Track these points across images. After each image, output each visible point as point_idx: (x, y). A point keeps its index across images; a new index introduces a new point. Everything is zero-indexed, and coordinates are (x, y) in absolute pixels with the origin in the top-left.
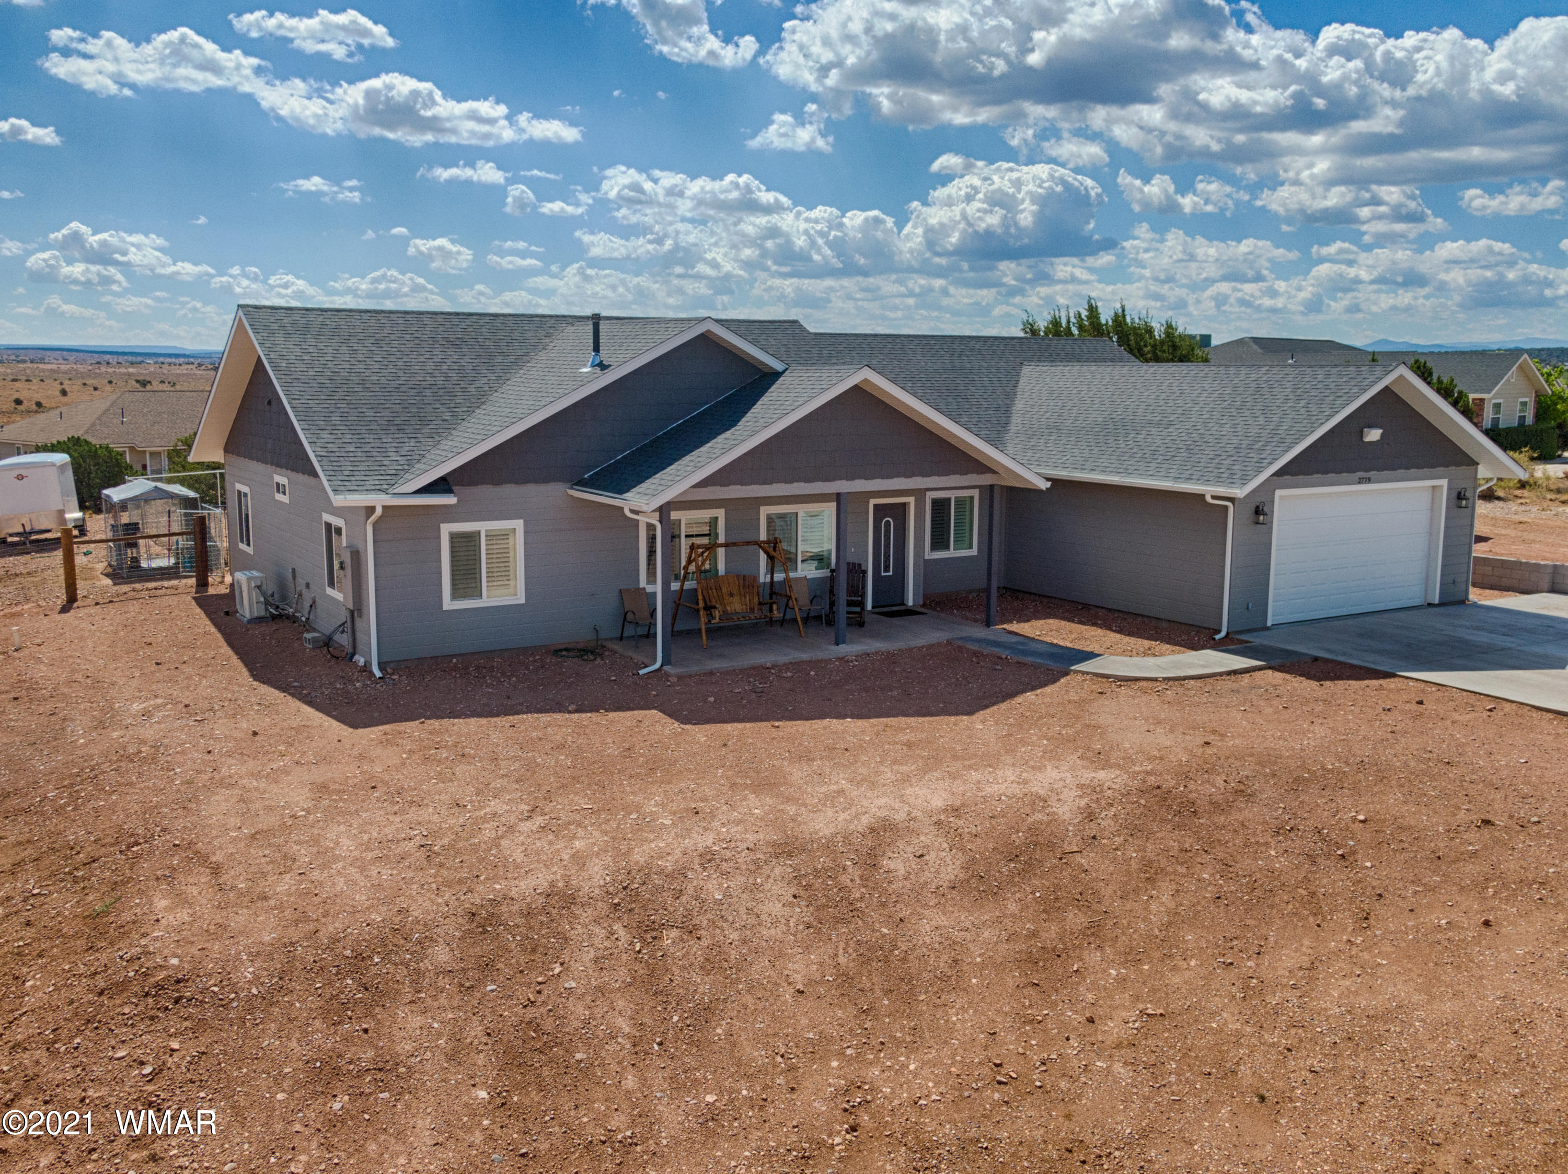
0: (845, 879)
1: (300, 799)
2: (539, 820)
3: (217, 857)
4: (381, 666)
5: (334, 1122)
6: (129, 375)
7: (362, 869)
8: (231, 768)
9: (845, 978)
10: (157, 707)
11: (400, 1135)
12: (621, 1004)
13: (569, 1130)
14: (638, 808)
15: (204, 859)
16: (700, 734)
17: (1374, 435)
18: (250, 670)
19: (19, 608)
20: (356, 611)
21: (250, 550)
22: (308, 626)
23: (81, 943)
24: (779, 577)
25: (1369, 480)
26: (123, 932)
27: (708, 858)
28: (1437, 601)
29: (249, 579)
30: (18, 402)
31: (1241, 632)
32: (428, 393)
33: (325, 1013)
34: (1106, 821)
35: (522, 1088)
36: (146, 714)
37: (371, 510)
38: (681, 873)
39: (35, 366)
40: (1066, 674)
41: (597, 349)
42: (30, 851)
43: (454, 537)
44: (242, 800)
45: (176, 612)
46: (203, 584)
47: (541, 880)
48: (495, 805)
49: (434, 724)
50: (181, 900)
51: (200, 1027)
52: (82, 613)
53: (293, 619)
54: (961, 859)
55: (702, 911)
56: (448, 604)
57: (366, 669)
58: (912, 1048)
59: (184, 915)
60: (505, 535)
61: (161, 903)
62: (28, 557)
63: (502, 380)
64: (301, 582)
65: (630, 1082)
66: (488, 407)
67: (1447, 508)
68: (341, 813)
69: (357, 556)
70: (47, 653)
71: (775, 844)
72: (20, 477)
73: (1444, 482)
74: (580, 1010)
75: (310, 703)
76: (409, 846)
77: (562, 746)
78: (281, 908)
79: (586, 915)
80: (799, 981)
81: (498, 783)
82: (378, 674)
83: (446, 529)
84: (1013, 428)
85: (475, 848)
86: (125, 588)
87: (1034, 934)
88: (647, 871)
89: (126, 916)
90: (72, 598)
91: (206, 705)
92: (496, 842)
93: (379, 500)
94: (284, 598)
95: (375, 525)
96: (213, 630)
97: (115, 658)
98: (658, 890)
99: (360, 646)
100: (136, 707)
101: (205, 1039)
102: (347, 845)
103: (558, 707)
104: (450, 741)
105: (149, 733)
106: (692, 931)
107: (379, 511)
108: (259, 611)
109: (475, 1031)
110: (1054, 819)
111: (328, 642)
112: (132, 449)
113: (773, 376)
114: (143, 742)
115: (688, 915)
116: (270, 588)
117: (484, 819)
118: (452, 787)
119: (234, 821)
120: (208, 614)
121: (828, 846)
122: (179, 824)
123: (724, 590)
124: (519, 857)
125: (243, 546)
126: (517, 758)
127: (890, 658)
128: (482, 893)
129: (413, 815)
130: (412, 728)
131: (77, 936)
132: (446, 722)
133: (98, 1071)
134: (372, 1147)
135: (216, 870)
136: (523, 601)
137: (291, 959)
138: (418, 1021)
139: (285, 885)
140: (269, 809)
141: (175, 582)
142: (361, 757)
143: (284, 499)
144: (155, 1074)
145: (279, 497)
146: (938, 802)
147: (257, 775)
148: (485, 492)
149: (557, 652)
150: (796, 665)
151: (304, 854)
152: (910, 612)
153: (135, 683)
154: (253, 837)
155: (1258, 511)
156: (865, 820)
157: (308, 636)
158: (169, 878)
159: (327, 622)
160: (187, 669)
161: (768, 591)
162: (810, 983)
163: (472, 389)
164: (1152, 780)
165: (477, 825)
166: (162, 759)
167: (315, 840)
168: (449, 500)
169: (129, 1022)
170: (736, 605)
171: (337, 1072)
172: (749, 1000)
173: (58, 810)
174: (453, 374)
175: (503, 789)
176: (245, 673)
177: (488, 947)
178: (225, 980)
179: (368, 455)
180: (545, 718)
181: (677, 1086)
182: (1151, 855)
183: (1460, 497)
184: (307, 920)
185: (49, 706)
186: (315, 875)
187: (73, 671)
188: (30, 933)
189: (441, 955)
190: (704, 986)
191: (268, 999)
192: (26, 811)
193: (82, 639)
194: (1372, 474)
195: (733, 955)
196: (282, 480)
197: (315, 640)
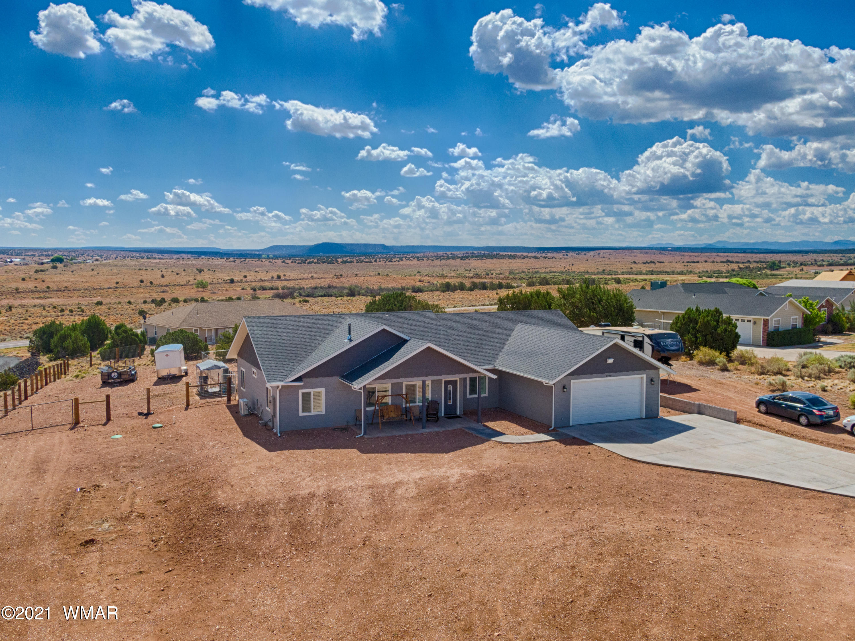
0: (384, 495)
1: (253, 470)
2: (312, 477)
3: (233, 483)
4: (280, 434)
5: (255, 536)
6: (193, 265)
7: (266, 487)
8: (236, 462)
9: (375, 516)
10: (216, 444)
11: (268, 539)
12: (320, 518)
13: (303, 541)
14: (338, 475)
15: (229, 483)
16: (364, 456)
17: (610, 361)
18: (243, 433)
19: (171, 408)
20: (274, 416)
21: (244, 390)
22: (261, 419)
23: (202, 501)
24: (408, 405)
25: (611, 376)
26: (212, 498)
27: (350, 488)
28: (644, 417)
29: (244, 402)
30: (142, 281)
31: (559, 428)
32: (299, 346)
33: (255, 516)
34: (463, 484)
35: (295, 533)
36: (214, 446)
37: (278, 387)
38: (343, 491)
39: (149, 260)
40: (489, 441)
41: (350, 334)
42: (187, 481)
43: (303, 394)
44: (239, 470)
45: (221, 411)
46: (229, 400)
47: (308, 491)
48: (302, 473)
49: (292, 451)
50: (224, 492)
51: (228, 517)
52: (192, 410)
53: (256, 415)
54: (417, 491)
55: (345, 500)
56: (301, 414)
57: (276, 433)
58: (384, 531)
59: (225, 495)
60: (319, 394)
61: (220, 493)
62: (169, 385)
63: (323, 340)
64: (259, 404)
65: (318, 533)
66: (317, 351)
67: (647, 385)
68: (263, 474)
69: (274, 399)
70: (183, 425)
71: (369, 486)
72: (167, 355)
73: (645, 376)
74: (311, 519)
75: (259, 444)
76: (278, 482)
77: (324, 459)
78: (247, 494)
79: (316, 499)
80: (364, 516)
81: (304, 468)
82: (279, 435)
83: (301, 391)
84: (504, 351)
85: (294, 483)
86: (204, 401)
87: (427, 509)
88: (334, 490)
89: (212, 495)
90: (188, 405)
91: (230, 444)
92: (299, 482)
93: (281, 384)
94: (254, 408)
95: (280, 391)
96: (232, 418)
97: (204, 427)
98: (336, 495)
99: (275, 426)
100: (211, 443)
101: (229, 520)
102: (263, 482)
103: (328, 447)
104: (295, 456)
105: (215, 451)
106: (342, 504)
107: (280, 387)
108: (246, 412)
109: (287, 522)
110: (448, 483)
111: (266, 424)
112: (201, 328)
113: (406, 341)
114: (213, 454)
115: (342, 500)
116: (250, 405)
117: (298, 477)
118: (292, 469)
119: (237, 475)
120: (231, 412)
121: (383, 487)
122: (223, 475)
123: (389, 410)
124: (304, 485)
125: (242, 388)
126: (312, 461)
127: (438, 434)
128: (293, 494)
129: (281, 475)
130: (285, 452)
131: (202, 499)
132: (295, 451)
133: (208, 524)
134: (262, 541)
135: (232, 486)
136: (324, 413)
137: (248, 505)
138: (274, 519)
139: (248, 489)
140: (246, 472)
141: (220, 399)
142: (270, 460)
143: (256, 377)
144: (219, 525)
145: (254, 375)
146: (418, 477)
147: (243, 464)
148: (313, 380)
149: (334, 429)
150: (406, 436)
151: (253, 483)
152: (458, 417)
153: (210, 436)
154: (241, 479)
155: (564, 387)
156: (396, 480)
157: (260, 422)
158: (221, 487)
159: (267, 418)
160: (225, 432)
161: (404, 410)
162: (366, 516)
163: (313, 344)
164: (483, 473)
165: (296, 478)
166: (219, 459)
167: (256, 480)
168: (302, 383)
169: (213, 515)
170: (393, 415)
171: (256, 527)
172: (350, 519)
173: (193, 471)
174: (308, 339)
175: (306, 469)
176: (242, 434)
177: (293, 505)
178: (234, 507)
179: (278, 369)
180: (323, 450)
181: (328, 534)
182: (470, 492)
183: (652, 380)
184: (252, 497)
185: (187, 442)
186: (255, 488)
187: (192, 432)
188: (190, 499)
189: (281, 506)
190: (341, 516)
191: (243, 513)
192: (185, 471)
193: (193, 420)
194: (612, 374)
195: (350, 510)
196: (255, 371)
197: (262, 423)
